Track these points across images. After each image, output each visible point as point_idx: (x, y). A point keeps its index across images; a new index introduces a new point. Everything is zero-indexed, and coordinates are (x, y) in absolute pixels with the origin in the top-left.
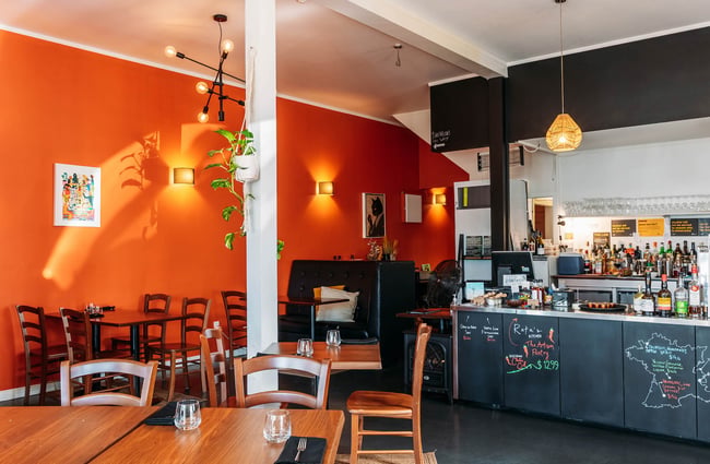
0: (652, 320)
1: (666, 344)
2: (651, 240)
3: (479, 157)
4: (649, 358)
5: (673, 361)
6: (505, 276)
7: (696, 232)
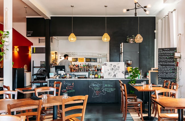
0: (95, 79)
1: (97, 84)
2: (81, 63)
3: (39, 39)
4: (93, 87)
5: (98, 87)
6: (59, 71)
7: (91, 61)
